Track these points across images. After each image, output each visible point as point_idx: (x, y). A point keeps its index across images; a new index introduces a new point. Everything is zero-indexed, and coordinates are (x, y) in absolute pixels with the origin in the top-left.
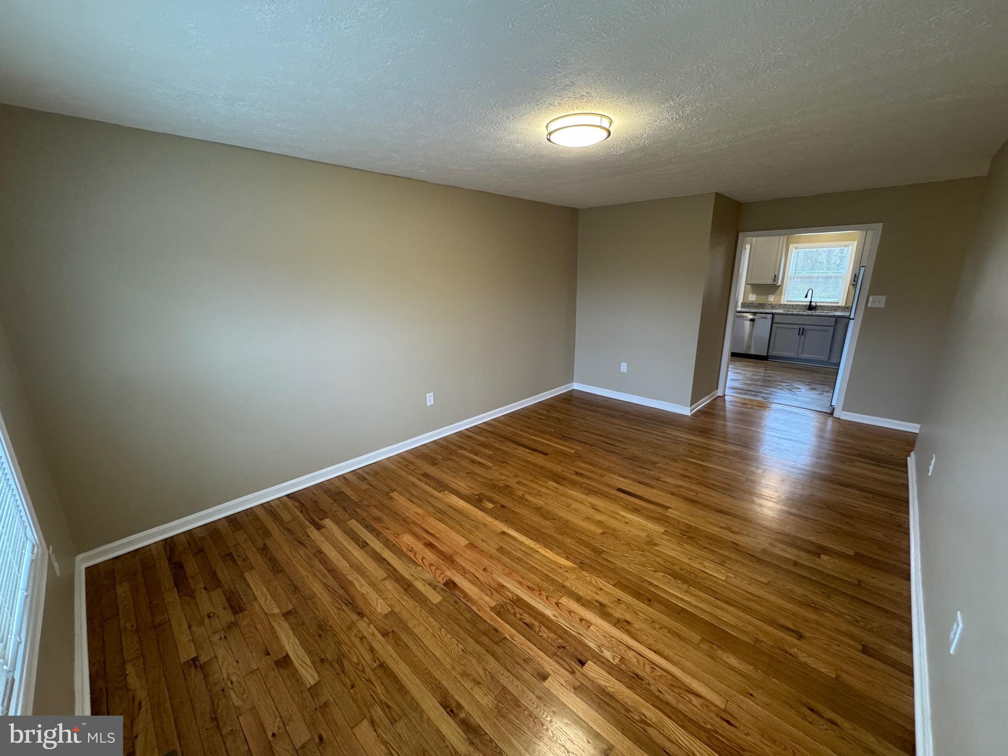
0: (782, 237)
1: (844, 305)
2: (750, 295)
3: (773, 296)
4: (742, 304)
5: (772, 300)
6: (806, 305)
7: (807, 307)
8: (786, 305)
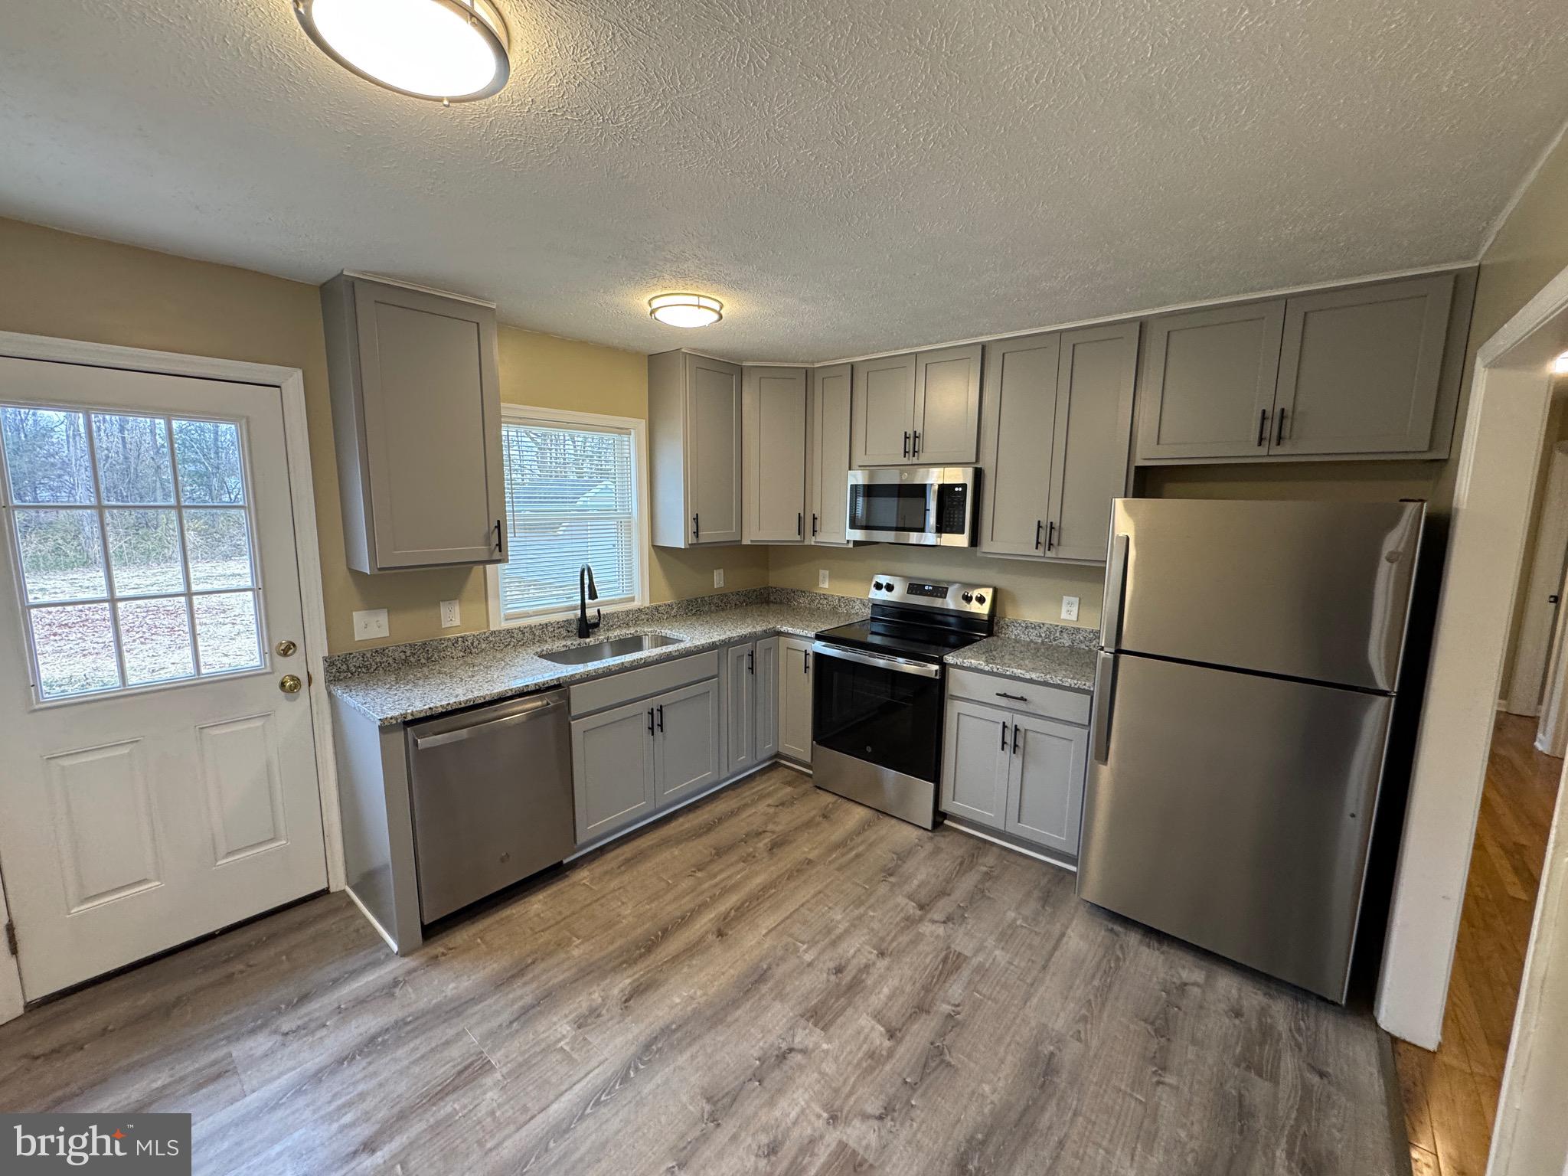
0: (503, 412)
1: (647, 604)
2: (359, 618)
3: (457, 609)
4: (330, 662)
5: (457, 622)
6: (569, 622)
7: (574, 626)
8: (509, 632)
